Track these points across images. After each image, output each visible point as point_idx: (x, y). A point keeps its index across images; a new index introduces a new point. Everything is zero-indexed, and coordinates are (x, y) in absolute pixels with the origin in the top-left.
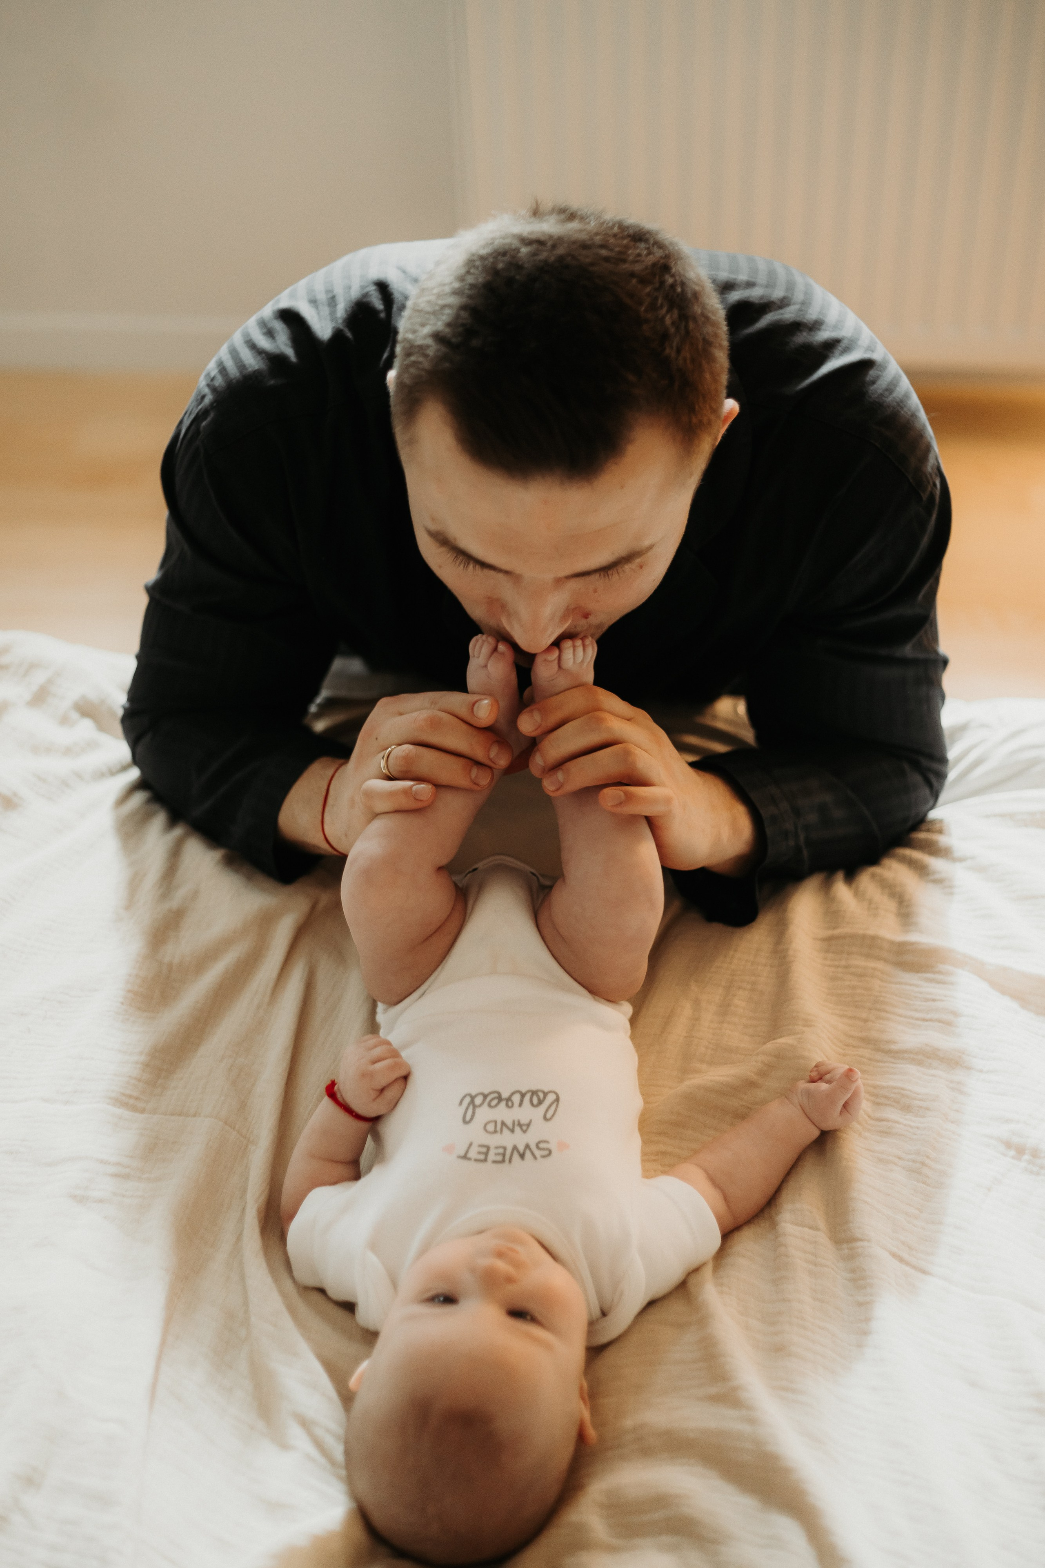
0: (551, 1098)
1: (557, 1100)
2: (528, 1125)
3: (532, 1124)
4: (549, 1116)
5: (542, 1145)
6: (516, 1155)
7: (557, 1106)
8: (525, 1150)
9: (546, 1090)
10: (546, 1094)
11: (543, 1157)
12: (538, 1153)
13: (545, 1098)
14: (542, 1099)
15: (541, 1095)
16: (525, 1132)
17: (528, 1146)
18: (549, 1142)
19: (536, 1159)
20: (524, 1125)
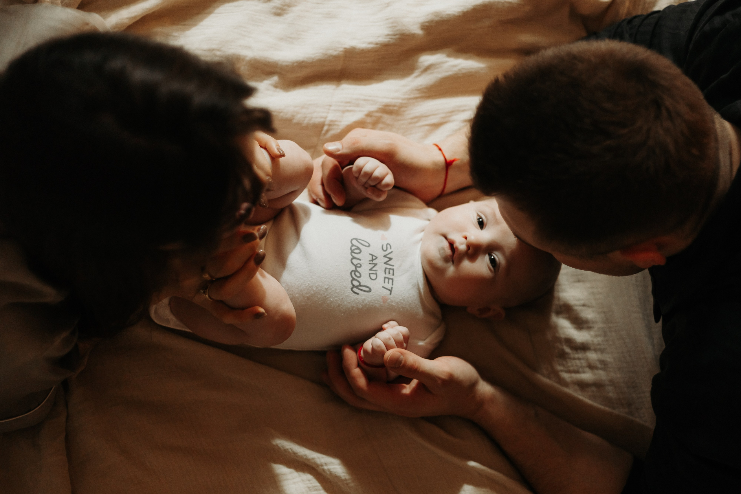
0: (354, 242)
1: (356, 239)
2: (373, 256)
3: (371, 253)
4: (367, 245)
5: (385, 249)
6: (390, 263)
7: (361, 240)
8: (388, 258)
9: (351, 245)
10: (353, 245)
12: (389, 251)
13: (355, 246)
14: (356, 248)
15: (353, 248)
16: (377, 258)
17: (385, 256)
18: (383, 245)
19: (392, 252)
20: (372, 258)
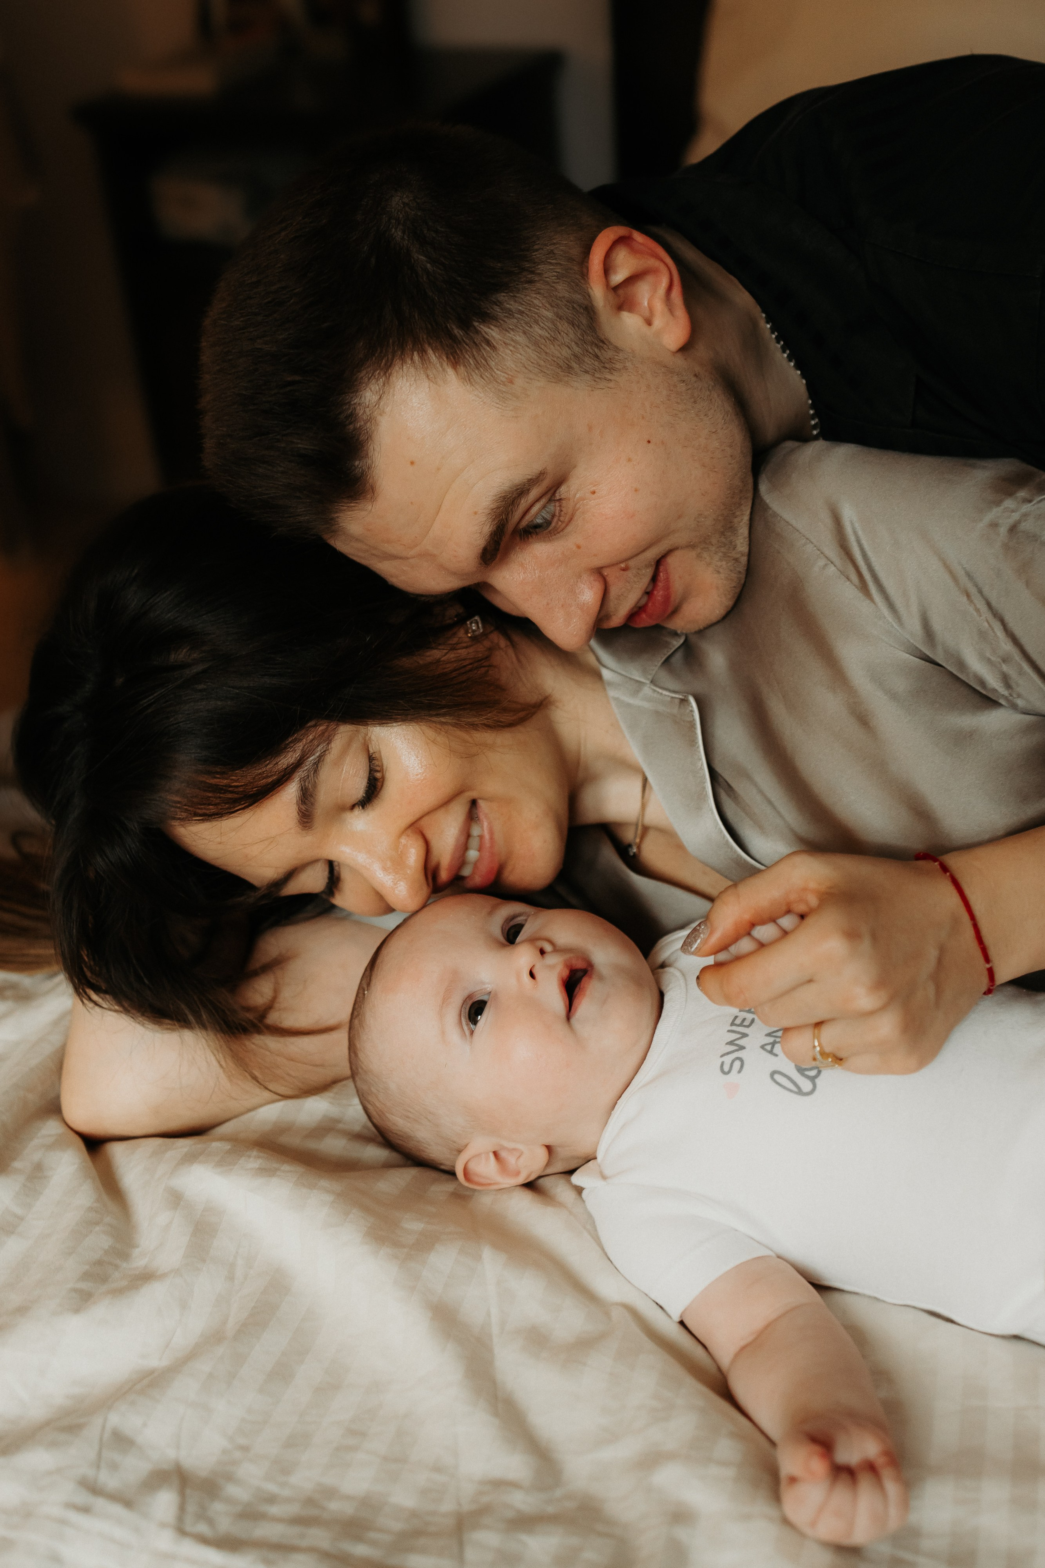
0: (806, 1085)
1: (800, 1092)
2: (771, 1052)
3: (773, 1057)
4: (777, 1077)
5: (737, 1064)
6: (734, 1036)
7: (791, 1091)
8: (737, 1045)
9: (817, 1081)
10: (813, 1079)
11: (722, 1064)
12: (728, 1059)
13: (808, 1077)
14: (807, 1073)
15: (813, 1073)
16: (763, 1047)
17: (742, 1048)
18: (739, 1072)
19: (722, 1056)
20: (773, 1048)
